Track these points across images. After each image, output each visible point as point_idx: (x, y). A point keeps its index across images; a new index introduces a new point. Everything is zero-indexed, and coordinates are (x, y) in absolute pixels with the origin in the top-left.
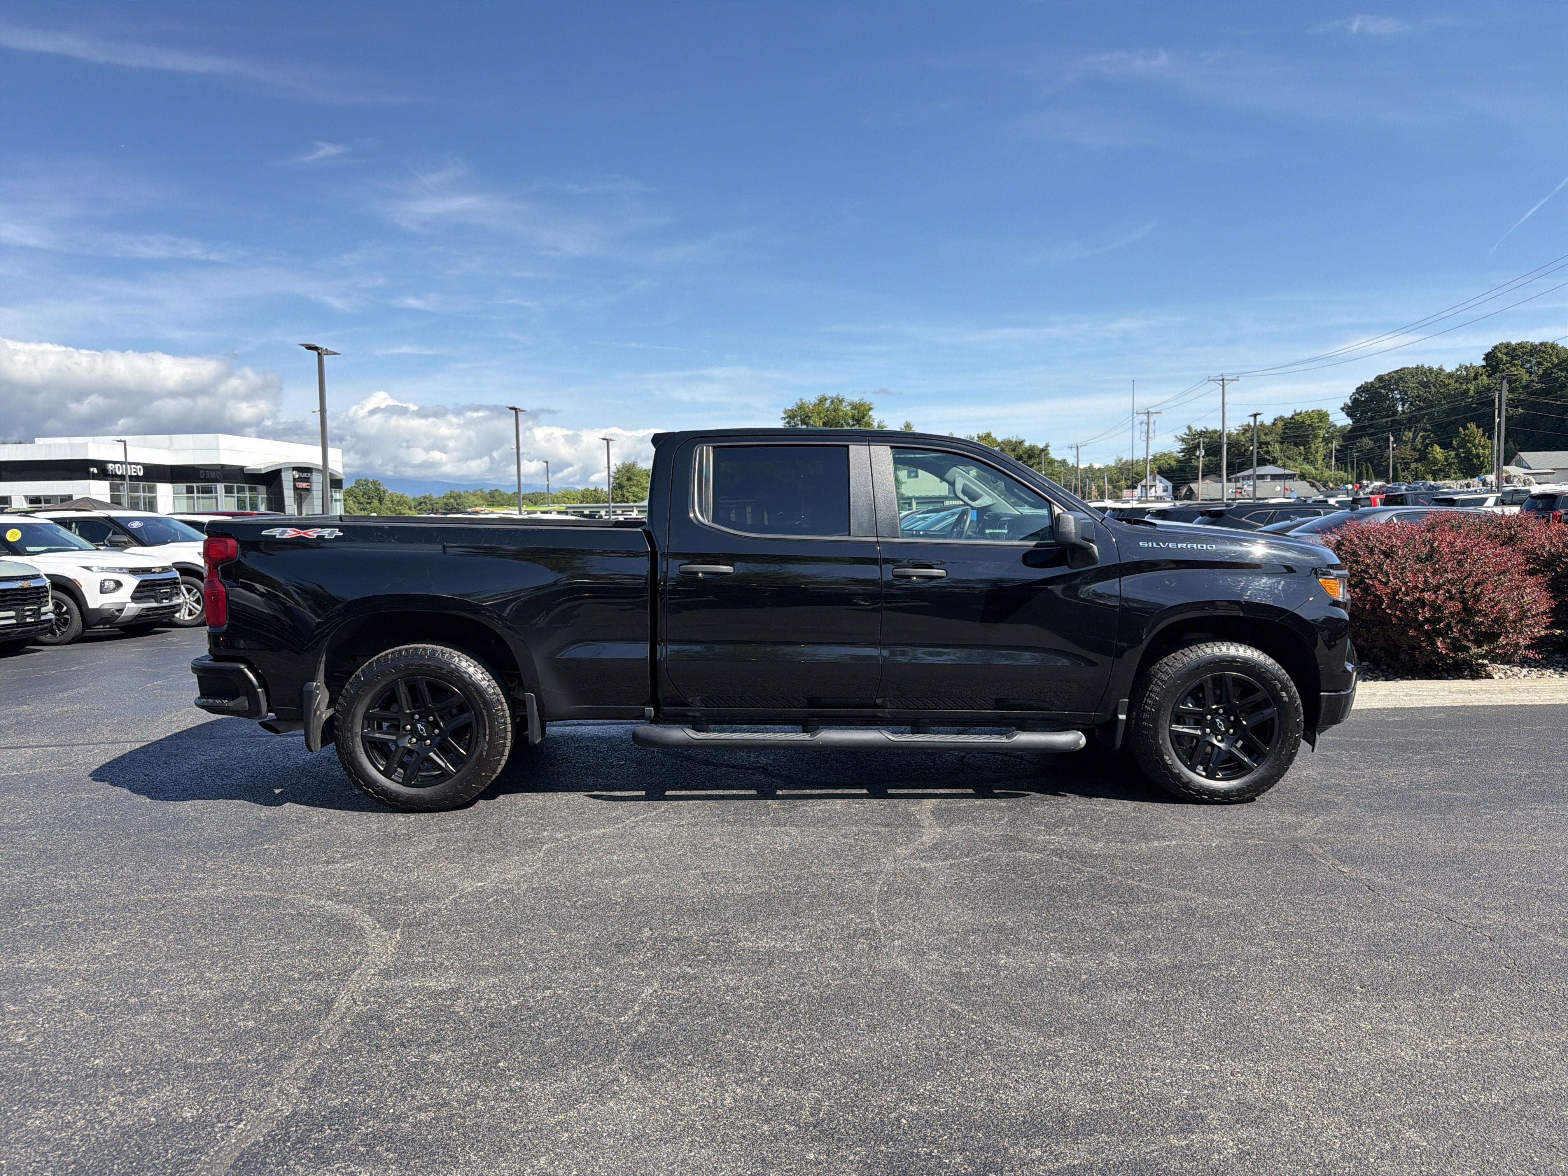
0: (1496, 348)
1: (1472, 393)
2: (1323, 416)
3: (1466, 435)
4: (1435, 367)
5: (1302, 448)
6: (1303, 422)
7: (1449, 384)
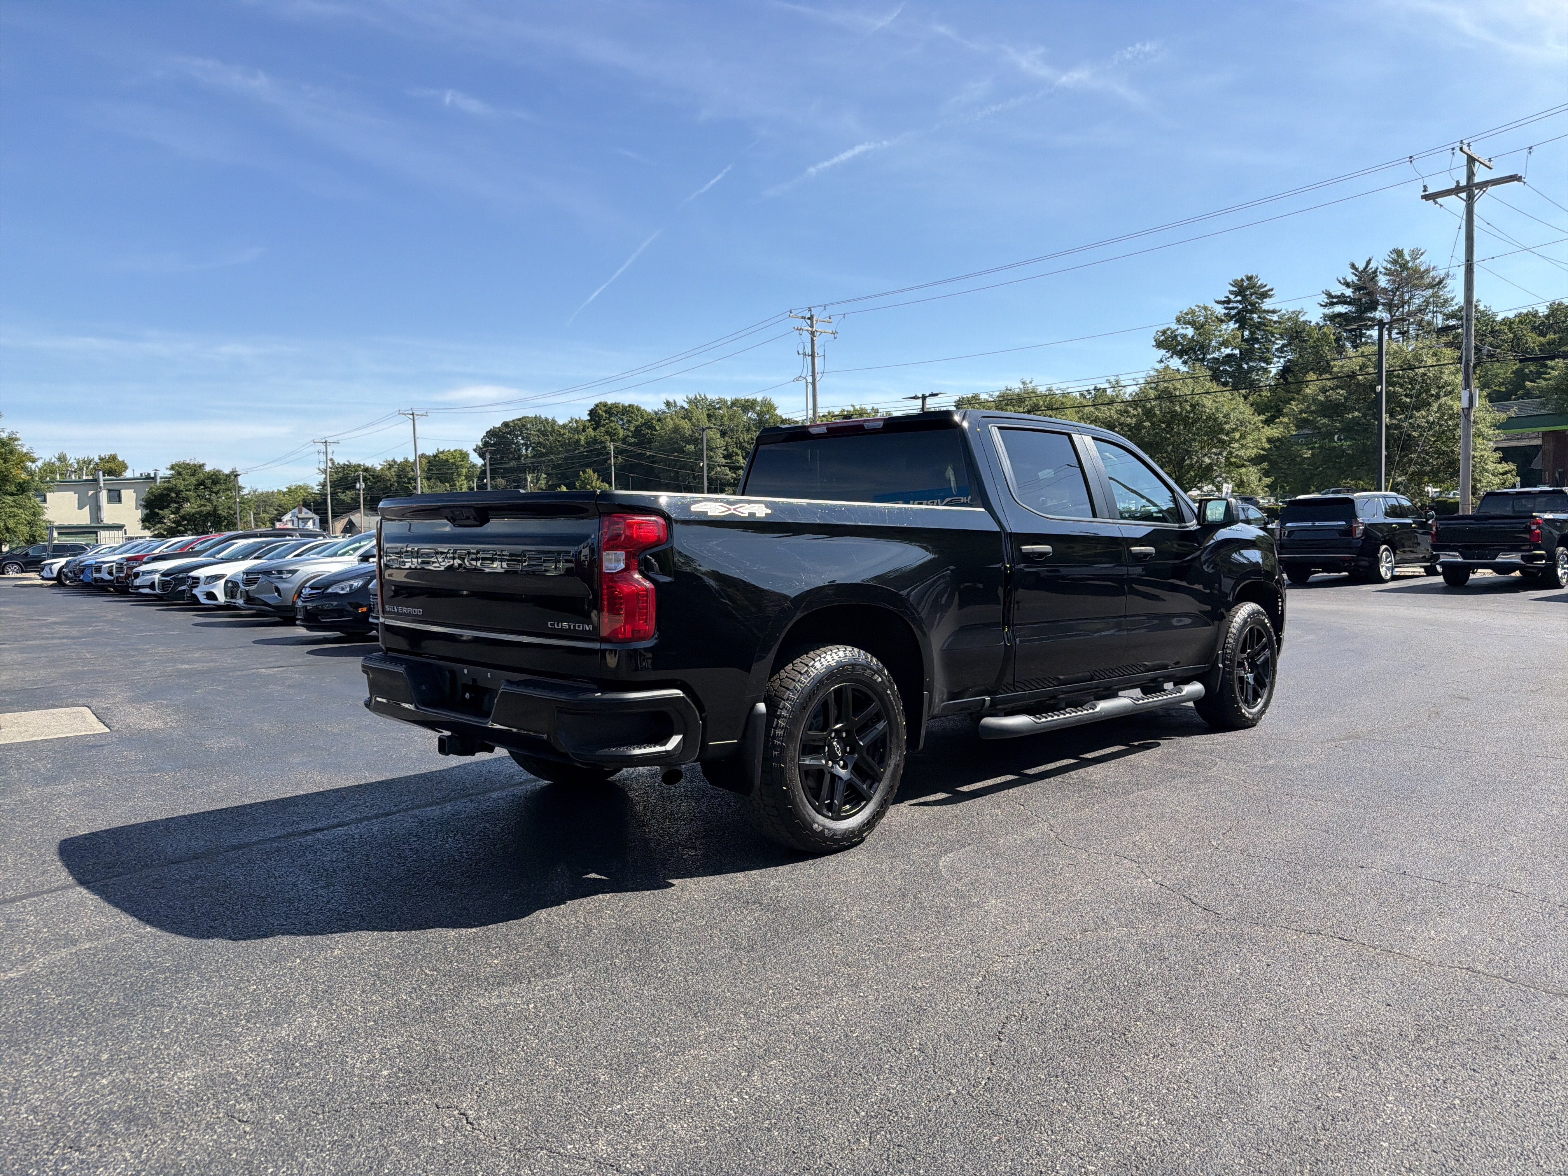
0: (597, 405)
1: (582, 442)
2: (464, 456)
3: (585, 478)
4: (550, 418)
5: (447, 484)
6: (447, 460)
7: (564, 434)
